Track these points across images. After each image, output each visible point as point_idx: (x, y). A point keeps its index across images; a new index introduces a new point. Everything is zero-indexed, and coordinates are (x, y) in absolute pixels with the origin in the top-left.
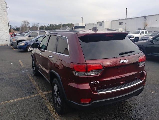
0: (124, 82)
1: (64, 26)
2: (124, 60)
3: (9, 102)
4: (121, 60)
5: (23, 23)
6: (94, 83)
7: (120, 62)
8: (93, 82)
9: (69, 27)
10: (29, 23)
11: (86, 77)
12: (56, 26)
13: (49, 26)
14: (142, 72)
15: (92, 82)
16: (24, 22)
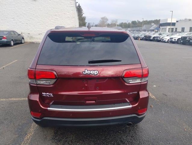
0: (94, 102)
1: (149, 23)
2: (91, 71)
3: (15, 99)
4: (86, 70)
5: (101, 20)
6: (46, 95)
7: (84, 72)
8: (45, 93)
9: (155, 24)
10: (107, 20)
11: (36, 85)
12: (139, 22)
13: (131, 22)
14: (136, 92)
15: (43, 93)
16: (103, 18)
